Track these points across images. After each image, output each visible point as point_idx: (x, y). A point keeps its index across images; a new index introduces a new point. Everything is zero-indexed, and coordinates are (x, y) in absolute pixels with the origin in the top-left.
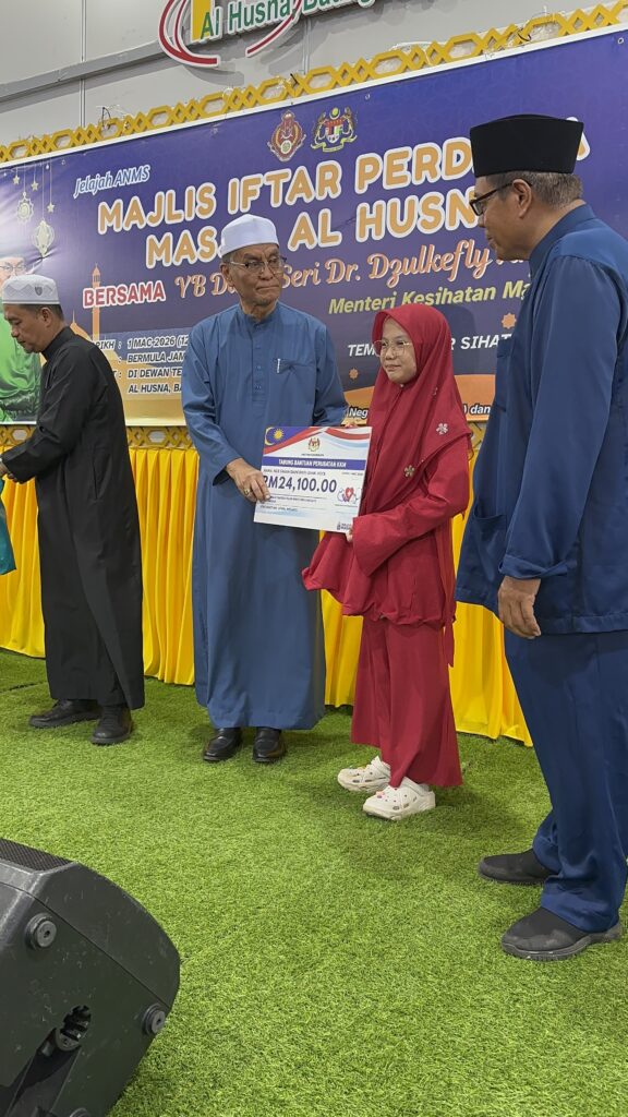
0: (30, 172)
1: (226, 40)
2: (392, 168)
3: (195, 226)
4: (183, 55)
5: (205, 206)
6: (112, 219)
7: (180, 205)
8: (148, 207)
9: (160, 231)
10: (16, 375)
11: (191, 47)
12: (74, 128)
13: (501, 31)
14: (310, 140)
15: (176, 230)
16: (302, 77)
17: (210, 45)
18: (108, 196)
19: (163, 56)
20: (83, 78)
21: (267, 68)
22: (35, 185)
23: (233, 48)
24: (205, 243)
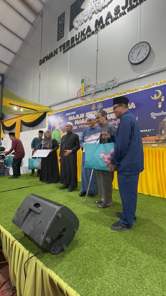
0: (60, 113)
1: (86, 95)
2: (108, 110)
3: (81, 119)
4: (80, 98)
5: (83, 116)
6: (71, 118)
7: (79, 116)
8: (75, 117)
9: (77, 120)
10: (58, 139)
11: (81, 97)
12: (66, 108)
13: (122, 92)
14: (97, 107)
15: (79, 119)
16: (96, 100)
17: (84, 96)
18: (70, 116)
19: (77, 98)
20: (67, 101)
21: (91, 99)
22: (61, 115)
23: (87, 96)
24: (83, 121)
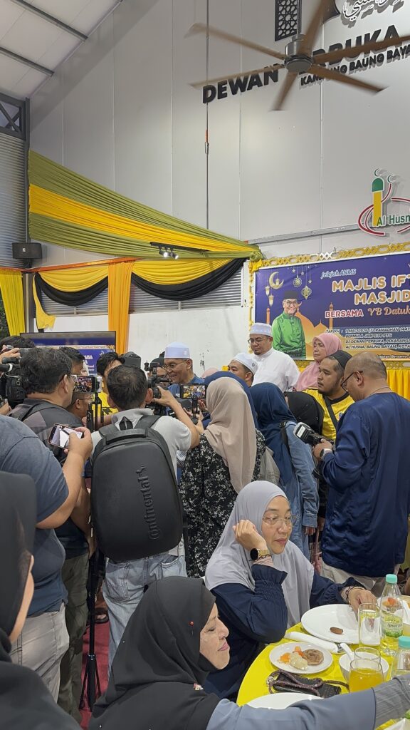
0: (300, 268)
1: (388, 226)
4: (369, 231)
5: (381, 285)
6: (338, 287)
7: (370, 283)
8: (355, 283)
11: (372, 229)
15: (368, 292)
17: (381, 228)
21: (403, 237)
23: (391, 230)
24: (381, 297)
